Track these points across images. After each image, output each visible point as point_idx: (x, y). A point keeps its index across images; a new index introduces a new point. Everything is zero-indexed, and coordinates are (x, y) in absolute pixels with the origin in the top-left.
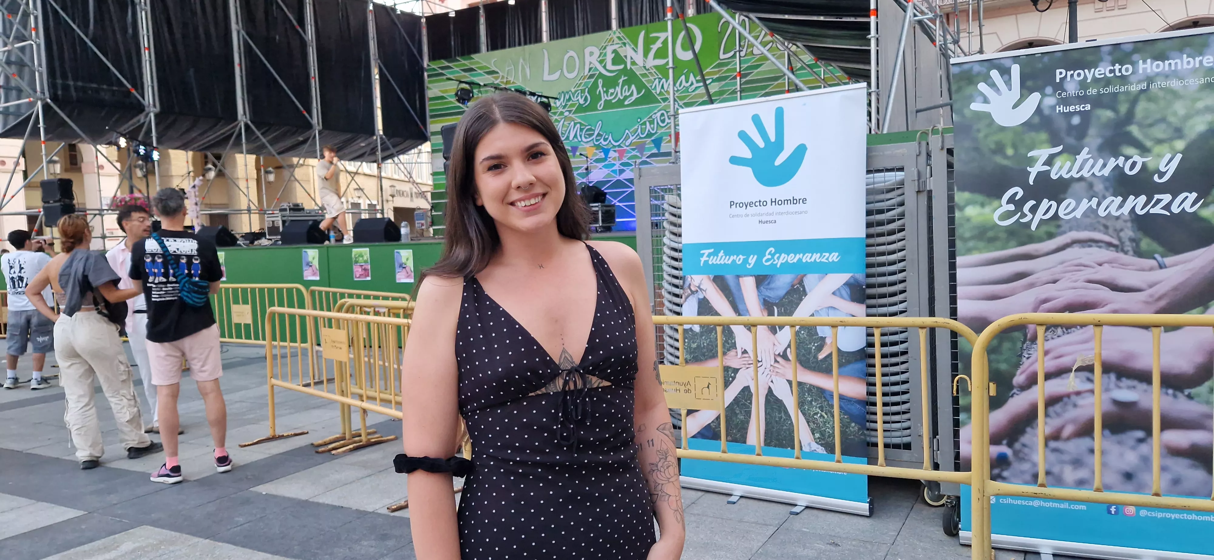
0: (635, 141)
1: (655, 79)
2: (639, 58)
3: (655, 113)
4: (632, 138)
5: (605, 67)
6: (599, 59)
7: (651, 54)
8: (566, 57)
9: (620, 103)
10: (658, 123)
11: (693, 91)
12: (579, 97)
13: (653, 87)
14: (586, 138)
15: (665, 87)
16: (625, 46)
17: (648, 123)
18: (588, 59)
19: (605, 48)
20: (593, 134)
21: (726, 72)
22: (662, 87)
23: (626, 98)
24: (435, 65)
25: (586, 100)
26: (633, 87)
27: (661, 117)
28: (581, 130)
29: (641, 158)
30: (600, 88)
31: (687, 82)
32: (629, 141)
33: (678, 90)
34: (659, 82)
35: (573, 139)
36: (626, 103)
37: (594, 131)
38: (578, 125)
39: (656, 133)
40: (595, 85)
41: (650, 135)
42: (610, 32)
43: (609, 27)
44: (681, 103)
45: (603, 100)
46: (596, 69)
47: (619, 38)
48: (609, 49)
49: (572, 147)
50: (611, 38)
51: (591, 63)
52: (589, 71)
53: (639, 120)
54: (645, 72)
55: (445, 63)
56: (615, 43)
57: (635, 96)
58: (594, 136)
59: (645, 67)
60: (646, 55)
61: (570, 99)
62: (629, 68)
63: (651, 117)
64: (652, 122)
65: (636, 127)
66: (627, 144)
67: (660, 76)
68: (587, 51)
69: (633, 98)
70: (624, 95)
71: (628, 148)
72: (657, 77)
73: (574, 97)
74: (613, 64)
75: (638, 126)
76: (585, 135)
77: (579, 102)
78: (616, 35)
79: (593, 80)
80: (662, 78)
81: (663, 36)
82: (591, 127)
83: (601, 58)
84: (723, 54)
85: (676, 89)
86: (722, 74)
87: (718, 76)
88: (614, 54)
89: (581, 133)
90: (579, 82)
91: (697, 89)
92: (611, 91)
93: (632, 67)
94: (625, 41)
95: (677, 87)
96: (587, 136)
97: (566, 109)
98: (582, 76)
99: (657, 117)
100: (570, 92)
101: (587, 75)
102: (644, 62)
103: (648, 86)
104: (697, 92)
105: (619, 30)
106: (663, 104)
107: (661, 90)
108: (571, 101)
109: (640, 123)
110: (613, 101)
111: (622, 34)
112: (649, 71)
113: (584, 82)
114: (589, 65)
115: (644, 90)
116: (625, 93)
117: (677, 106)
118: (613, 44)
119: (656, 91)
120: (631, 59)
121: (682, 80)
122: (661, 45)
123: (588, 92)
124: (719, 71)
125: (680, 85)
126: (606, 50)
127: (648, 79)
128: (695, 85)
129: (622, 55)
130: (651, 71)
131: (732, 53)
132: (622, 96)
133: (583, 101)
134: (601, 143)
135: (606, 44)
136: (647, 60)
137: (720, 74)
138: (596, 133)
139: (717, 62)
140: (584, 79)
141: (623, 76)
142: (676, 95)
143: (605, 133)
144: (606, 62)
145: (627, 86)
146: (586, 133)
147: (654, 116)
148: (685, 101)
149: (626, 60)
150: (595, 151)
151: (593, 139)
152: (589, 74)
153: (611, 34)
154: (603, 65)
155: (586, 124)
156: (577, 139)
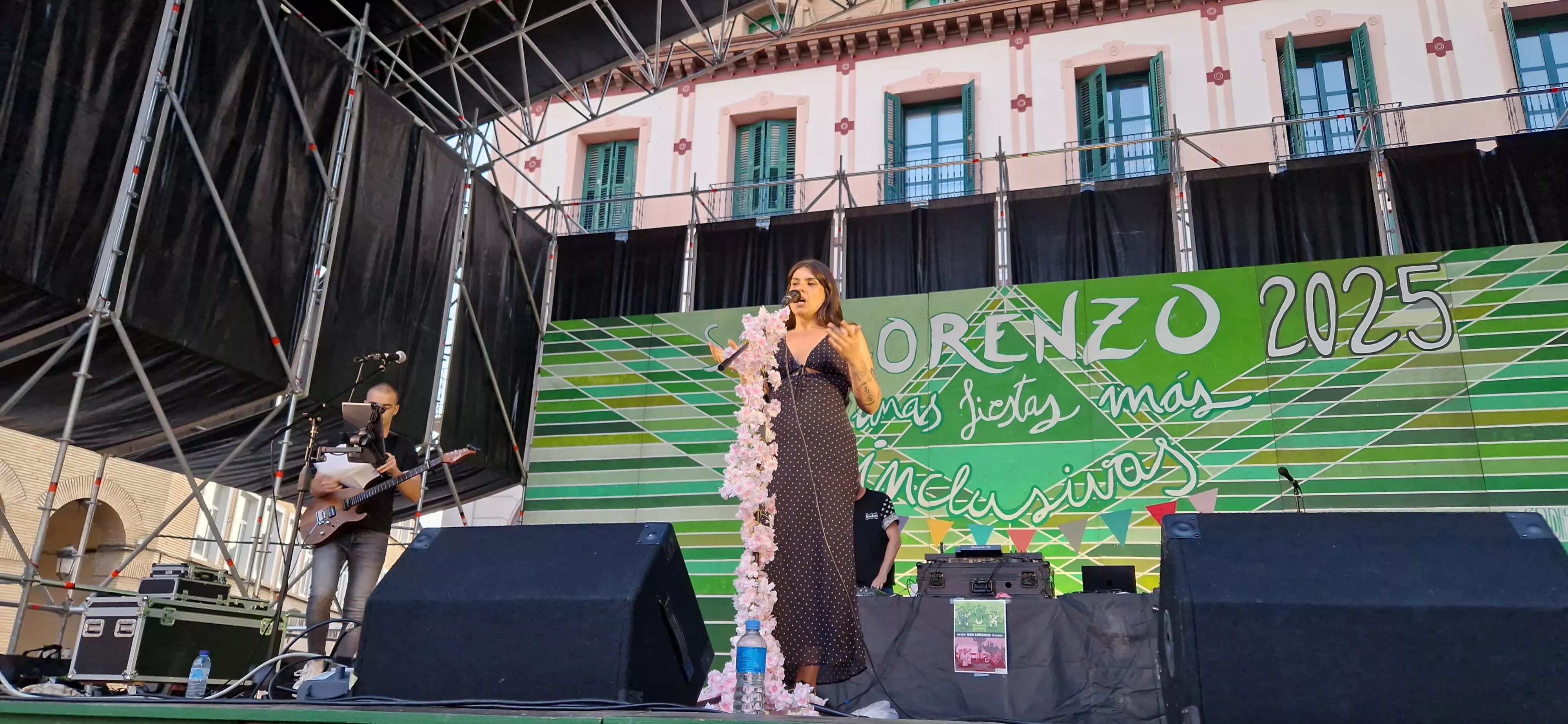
0: (1057, 513)
1: (1107, 387)
2: (1065, 342)
3: (1110, 458)
4: (1048, 507)
5: (980, 355)
6: (965, 340)
7: (1096, 337)
8: (885, 332)
9: (1019, 431)
10: (1116, 480)
11: (1204, 418)
12: (915, 411)
13: (1101, 403)
14: (928, 499)
15: (1134, 403)
16: (1031, 318)
17: (1089, 476)
18: (938, 337)
19: (981, 319)
20: (948, 492)
21: (1284, 384)
22: (1126, 403)
23: (1033, 421)
24: (566, 328)
25: (931, 418)
26: (1051, 399)
27: (1123, 466)
28: (917, 481)
29: (1076, 554)
30: (968, 396)
32: (1043, 513)
33: (1165, 414)
34: (1117, 394)
36: (1034, 431)
37: (951, 484)
38: (910, 470)
39: (1112, 500)
40: (956, 390)
41: (1095, 504)
42: (994, 289)
43: (990, 280)
44: (1175, 441)
45: (975, 420)
46: (959, 358)
47: (1014, 301)
48: (992, 322)
50: (996, 302)
51: (945, 346)
52: (941, 363)
53: (1067, 469)
54: (1082, 371)
55: (590, 325)
56: (1005, 310)
57: (1056, 417)
58: (951, 497)
59: (1080, 362)
60: (1083, 334)
61: (891, 413)
62: (1040, 360)
63: (1098, 464)
64: (1101, 476)
65: (1060, 483)
66: (1036, 519)
67: (1119, 382)
68: (937, 323)
69: (1052, 423)
70: (1027, 413)
71: (1039, 529)
72: (1111, 382)
73: (900, 411)
74: (1000, 351)
75: (1066, 482)
76: (927, 493)
77: (913, 420)
78: (1008, 296)
79: (951, 379)
80: (1123, 385)
81: (1124, 304)
82: (941, 475)
83: (970, 338)
84: (1277, 347)
85: (1162, 411)
86: (1277, 386)
87: (1266, 390)
88: (1003, 332)
89: (916, 487)
90: (916, 381)
91: (1215, 413)
92: (994, 404)
93: (1049, 360)
94: (1029, 308)
95: (1163, 407)
96: (930, 494)
97: (880, 434)
98: (923, 370)
99: (1113, 466)
100: (892, 400)
101: (936, 368)
102: (1078, 352)
103: (1088, 399)
104: (1214, 421)
105: (1015, 286)
106: (1130, 440)
107: (1122, 409)
108: (894, 418)
109: (1071, 476)
110: (1000, 425)
111: (1024, 295)
112: (1090, 370)
113: (927, 383)
114: (942, 351)
115: (1079, 407)
116: (1030, 411)
117: (1164, 446)
118: (1002, 313)
119: (1108, 411)
120: (1045, 344)
121: (1175, 392)
122: (1120, 322)
123: (936, 403)
124: (1270, 382)
125: (1172, 402)
126: (983, 323)
127: (1088, 385)
128: (1210, 405)
129: (1024, 335)
130: (1096, 370)
131: (1302, 345)
132: (1022, 417)
133: (925, 420)
134: (967, 512)
135: (983, 311)
136: (1084, 347)
137: (1271, 388)
138: (955, 490)
139: (1264, 363)
140: (928, 376)
141: (1025, 375)
142: (1160, 423)
143: (978, 492)
144: (984, 345)
145: (1034, 397)
146: (927, 489)
147: (1107, 464)
148: (1185, 437)
149: (1034, 346)
150: (951, 530)
151: (948, 502)
152: (941, 367)
153: (995, 293)
154: (975, 351)
155: (930, 469)
156: (906, 499)
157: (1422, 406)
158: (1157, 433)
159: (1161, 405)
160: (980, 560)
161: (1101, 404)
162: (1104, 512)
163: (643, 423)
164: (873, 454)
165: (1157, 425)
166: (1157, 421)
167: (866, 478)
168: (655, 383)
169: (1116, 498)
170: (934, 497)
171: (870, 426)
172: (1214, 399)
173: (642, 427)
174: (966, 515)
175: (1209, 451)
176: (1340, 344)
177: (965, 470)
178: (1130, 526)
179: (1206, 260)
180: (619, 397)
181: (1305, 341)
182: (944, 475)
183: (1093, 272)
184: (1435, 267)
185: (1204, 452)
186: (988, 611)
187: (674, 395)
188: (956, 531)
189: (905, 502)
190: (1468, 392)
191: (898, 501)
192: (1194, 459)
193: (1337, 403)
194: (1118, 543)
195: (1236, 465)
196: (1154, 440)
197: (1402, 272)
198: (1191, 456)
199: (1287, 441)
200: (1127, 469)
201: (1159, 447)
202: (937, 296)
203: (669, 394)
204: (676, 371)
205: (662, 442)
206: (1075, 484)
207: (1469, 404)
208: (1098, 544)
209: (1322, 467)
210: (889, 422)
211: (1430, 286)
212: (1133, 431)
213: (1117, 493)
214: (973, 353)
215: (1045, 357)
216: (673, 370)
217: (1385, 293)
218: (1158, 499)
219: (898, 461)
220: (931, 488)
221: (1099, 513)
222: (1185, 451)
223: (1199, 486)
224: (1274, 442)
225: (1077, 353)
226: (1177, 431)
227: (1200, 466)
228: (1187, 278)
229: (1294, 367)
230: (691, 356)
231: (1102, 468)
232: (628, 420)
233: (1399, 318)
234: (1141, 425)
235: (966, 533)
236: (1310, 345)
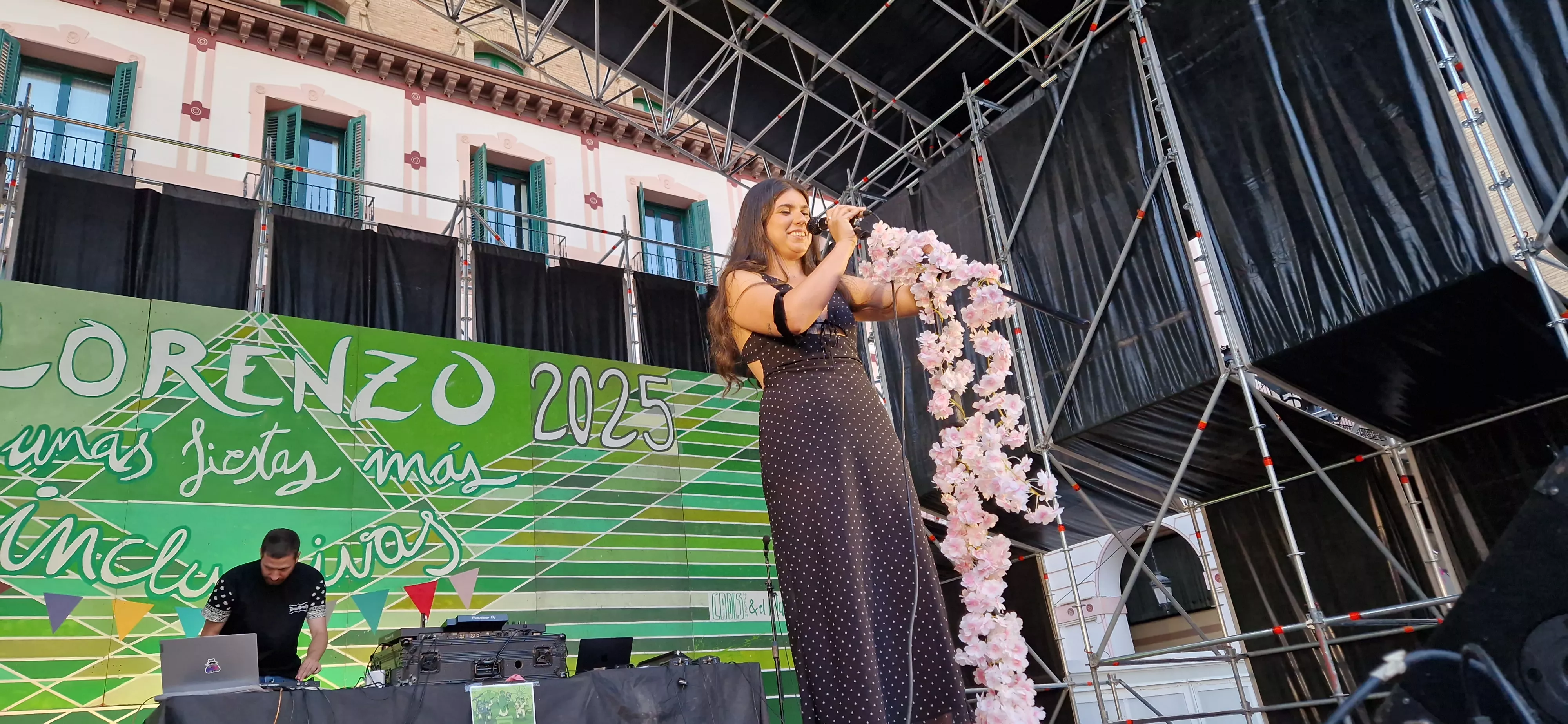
1: (374, 450)
2: (331, 393)
3: (370, 530)
5: (219, 391)
6: (201, 369)
7: (367, 393)
8: (76, 338)
9: (262, 491)
10: (375, 555)
11: (472, 494)
12: (112, 452)
14: (117, 572)
15: (402, 471)
16: (292, 358)
17: (344, 550)
18: (160, 359)
19: (226, 346)
20: (152, 563)
21: (545, 467)
22: (394, 471)
23: (281, 480)
25: (136, 462)
26: (307, 456)
27: (384, 540)
28: (102, 547)
30: (196, 439)
31: (458, 471)
33: (434, 486)
34: (385, 460)
35: (62, 571)
36: (281, 492)
37: (156, 554)
38: (93, 532)
39: (368, 579)
40: (178, 430)
41: (349, 582)
42: (247, 314)
44: (442, 515)
45: (202, 472)
46: (189, 389)
47: (272, 333)
48: (240, 354)
49: (48, 596)
50: (248, 329)
51: (169, 371)
52: (160, 392)
53: (318, 541)
54: (348, 428)
56: (259, 342)
57: (311, 478)
58: (154, 570)
59: (346, 418)
60: (352, 387)
61: (71, 450)
62: (297, 409)
63: (356, 537)
64: (357, 551)
67: (388, 446)
68: (161, 341)
69: (305, 484)
70: (274, 470)
72: (379, 445)
73: (88, 450)
74: (247, 389)
75: (315, 557)
76: (116, 565)
77: (107, 465)
78: (264, 326)
79: (173, 415)
80: (393, 450)
81: (402, 361)
82: (143, 541)
83: (207, 367)
84: (543, 431)
85: (430, 482)
86: (539, 469)
87: (530, 471)
88: (254, 367)
89: (99, 556)
90: (118, 412)
91: (482, 489)
92: (231, 454)
93: (309, 410)
94: (291, 345)
95: (432, 478)
96: (122, 567)
97: (48, 479)
98: (132, 399)
99: (373, 539)
100: (76, 432)
101: (152, 398)
102: (345, 406)
103: (352, 461)
104: (481, 497)
105: (275, 316)
106: (394, 511)
107: (388, 476)
108: (77, 457)
109: (322, 549)
110: (237, 482)
111: (285, 329)
112: (357, 429)
113: (136, 416)
114: (165, 377)
115: (339, 469)
116: (278, 467)
117: (430, 520)
118: (256, 344)
119: (374, 477)
120: (306, 391)
121: (446, 464)
122: (395, 380)
123: (146, 444)
124: (534, 463)
125: (442, 473)
126: (227, 352)
127: (353, 445)
128: (478, 481)
129: (280, 376)
130: (364, 429)
131: (561, 433)
132: (268, 474)
133: (126, 465)
134: (176, 591)
135: (229, 337)
136: (352, 402)
137: (535, 470)
138: (161, 562)
139: (530, 444)
140: (139, 406)
141: (277, 424)
142: (429, 495)
143: (196, 565)
144: (226, 379)
145: (286, 452)
146: (118, 559)
147: (366, 537)
148: (452, 513)
149: (291, 390)
150: (149, 615)
151: (148, 578)
152: (161, 397)
153: (248, 318)
154: (212, 385)
155: (126, 532)
156: (80, 571)
157: (650, 499)
158: (422, 506)
159: (431, 476)
160: (473, 636)
161: (366, 468)
162: (356, 592)
164: (33, 506)
165: (425, 497)
166: (426, 492)
167: (16, 538)
169: (372, 576)
170: (128, 570)
171: (33, 465)
172: (484, 475)
174: (174, 596)
175: (473, 528)
176: (594, 436)
177: (181, 535)
178: (384, 610)
179: (486, 334)
181: (565, 429)
182: (146, 541)
183: (369, 319)
184: (664, 380)
185: (468, 530)
186: (513, 699)
188: (155, 616)
189: (78, 577)
190: (681, 491)
191: (67, 574)
192: (459, 536)
193: (588, 490)
194: (370, 628)
195: (497, 544)
196: (420, 514)
197: (643, 379)
198: (456, 533)
199: (544, 523)
200: (388, 544)
201: (424, 522)
202: (164, 307)
206: (326, 559)
207: (680, 501)
208: (345, 630)
209: (572, 550)
210: (67, 463)
211: (660, 396)
212: (399, 502)
213: (375, 571)
214: (209, 386)
215: (305, 406)
217: (631, 396)
218: (418, 578)
219: (75, 517)
220: (123, 558)
221: (350, 594)
222: (451, 528)
223: (461, 565)
224: (533, 523)
225: (343, 408)
226: (444, 505)
227: (464, 544)
228: (465, 347)
229: (553, 452)
231: (360, 541)
233: (639, 419)
234: (408, 496)
235: (171, 620)
236: (570, 433)
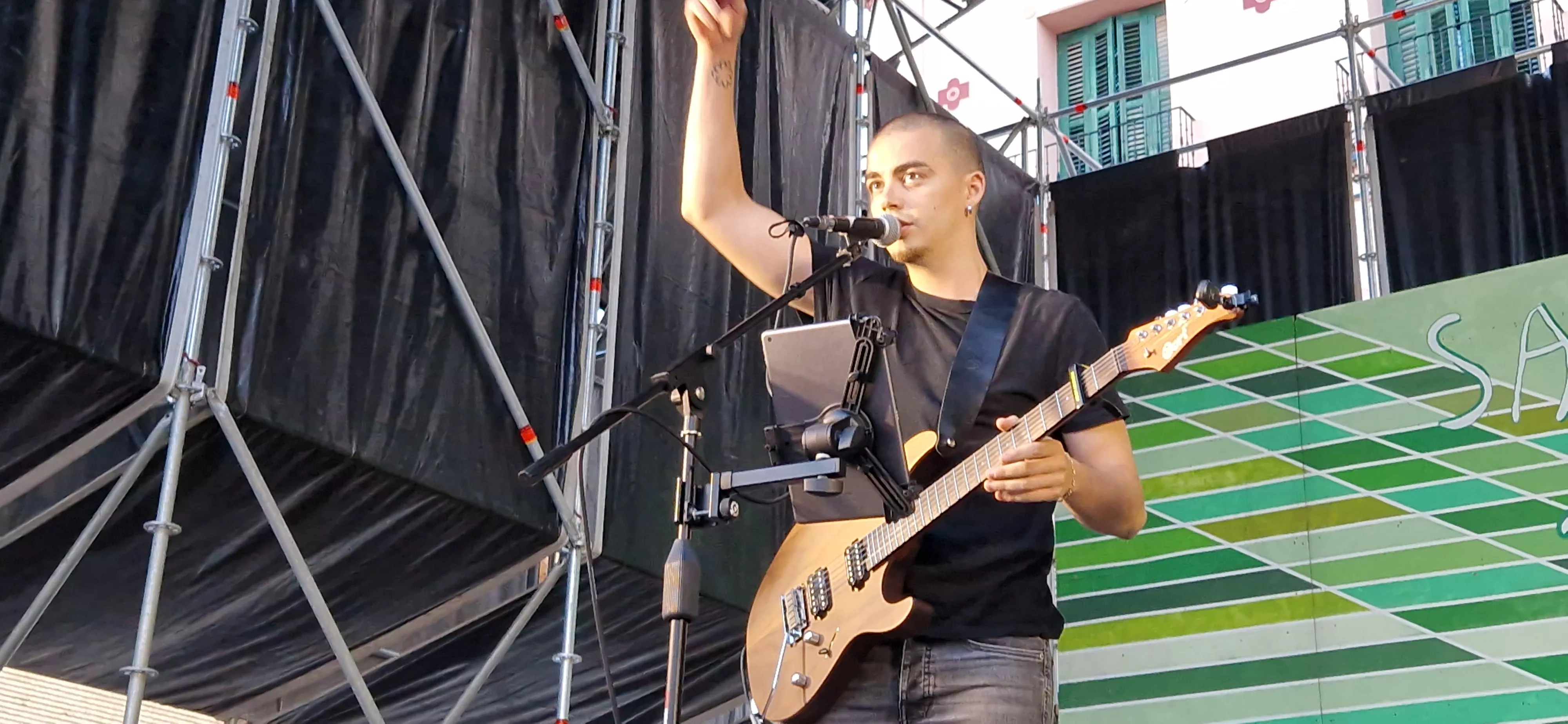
163: (1310, 570)
168: (1324, 473)
173: (1308, 579)
180: (1242, 515)
187: (1375, 494)
203: (1363, 493)
204: (1372, 437)
205: (1364, 609)
216: (1362, 436)
230: (1402, 399)
232: (1274, 566)
